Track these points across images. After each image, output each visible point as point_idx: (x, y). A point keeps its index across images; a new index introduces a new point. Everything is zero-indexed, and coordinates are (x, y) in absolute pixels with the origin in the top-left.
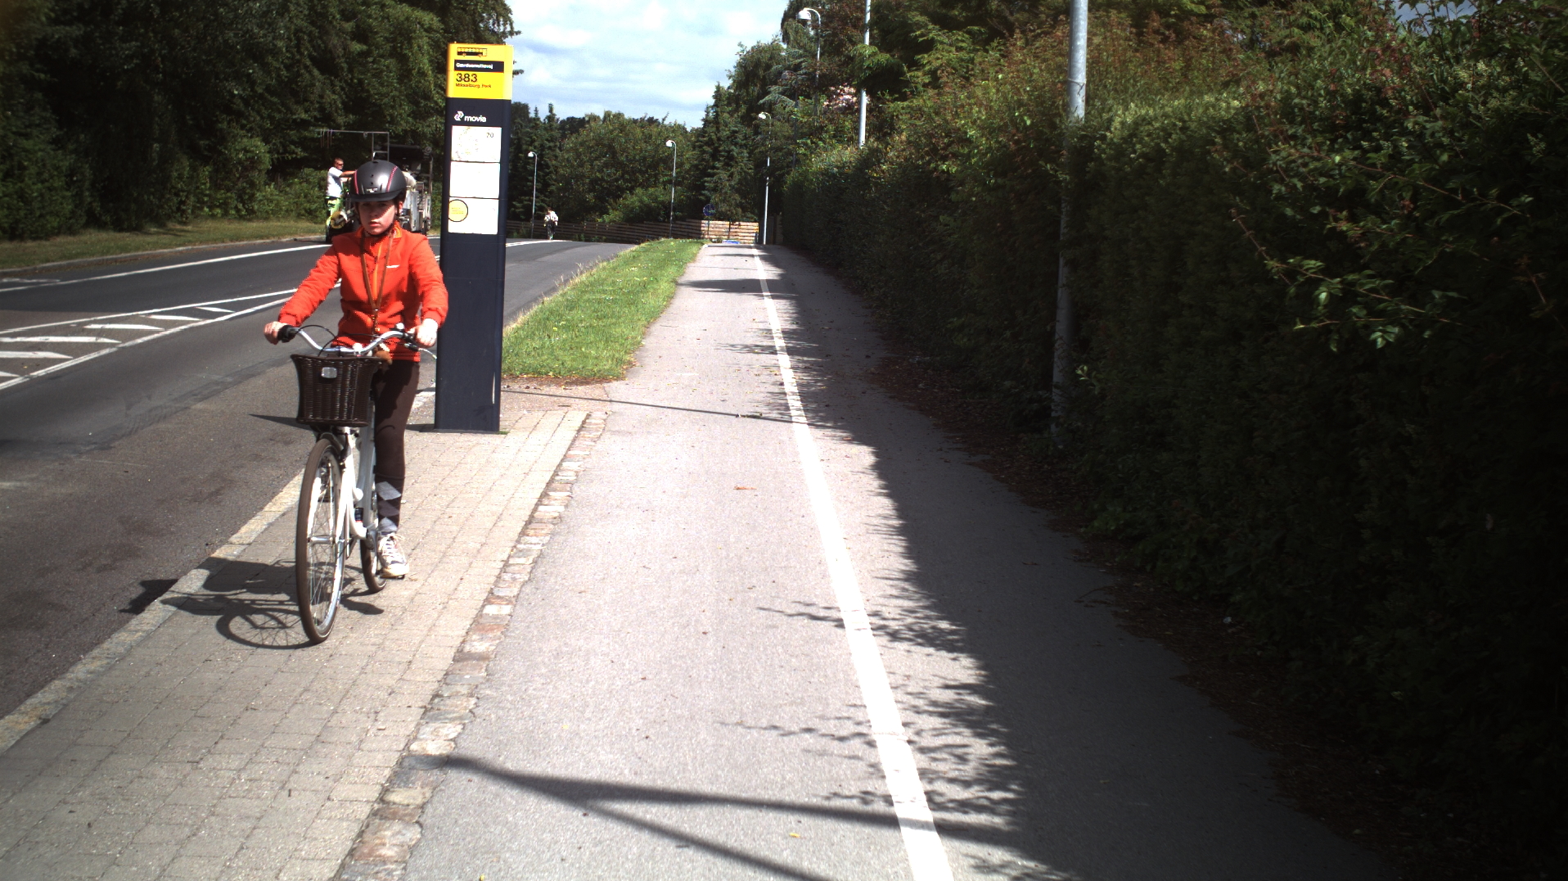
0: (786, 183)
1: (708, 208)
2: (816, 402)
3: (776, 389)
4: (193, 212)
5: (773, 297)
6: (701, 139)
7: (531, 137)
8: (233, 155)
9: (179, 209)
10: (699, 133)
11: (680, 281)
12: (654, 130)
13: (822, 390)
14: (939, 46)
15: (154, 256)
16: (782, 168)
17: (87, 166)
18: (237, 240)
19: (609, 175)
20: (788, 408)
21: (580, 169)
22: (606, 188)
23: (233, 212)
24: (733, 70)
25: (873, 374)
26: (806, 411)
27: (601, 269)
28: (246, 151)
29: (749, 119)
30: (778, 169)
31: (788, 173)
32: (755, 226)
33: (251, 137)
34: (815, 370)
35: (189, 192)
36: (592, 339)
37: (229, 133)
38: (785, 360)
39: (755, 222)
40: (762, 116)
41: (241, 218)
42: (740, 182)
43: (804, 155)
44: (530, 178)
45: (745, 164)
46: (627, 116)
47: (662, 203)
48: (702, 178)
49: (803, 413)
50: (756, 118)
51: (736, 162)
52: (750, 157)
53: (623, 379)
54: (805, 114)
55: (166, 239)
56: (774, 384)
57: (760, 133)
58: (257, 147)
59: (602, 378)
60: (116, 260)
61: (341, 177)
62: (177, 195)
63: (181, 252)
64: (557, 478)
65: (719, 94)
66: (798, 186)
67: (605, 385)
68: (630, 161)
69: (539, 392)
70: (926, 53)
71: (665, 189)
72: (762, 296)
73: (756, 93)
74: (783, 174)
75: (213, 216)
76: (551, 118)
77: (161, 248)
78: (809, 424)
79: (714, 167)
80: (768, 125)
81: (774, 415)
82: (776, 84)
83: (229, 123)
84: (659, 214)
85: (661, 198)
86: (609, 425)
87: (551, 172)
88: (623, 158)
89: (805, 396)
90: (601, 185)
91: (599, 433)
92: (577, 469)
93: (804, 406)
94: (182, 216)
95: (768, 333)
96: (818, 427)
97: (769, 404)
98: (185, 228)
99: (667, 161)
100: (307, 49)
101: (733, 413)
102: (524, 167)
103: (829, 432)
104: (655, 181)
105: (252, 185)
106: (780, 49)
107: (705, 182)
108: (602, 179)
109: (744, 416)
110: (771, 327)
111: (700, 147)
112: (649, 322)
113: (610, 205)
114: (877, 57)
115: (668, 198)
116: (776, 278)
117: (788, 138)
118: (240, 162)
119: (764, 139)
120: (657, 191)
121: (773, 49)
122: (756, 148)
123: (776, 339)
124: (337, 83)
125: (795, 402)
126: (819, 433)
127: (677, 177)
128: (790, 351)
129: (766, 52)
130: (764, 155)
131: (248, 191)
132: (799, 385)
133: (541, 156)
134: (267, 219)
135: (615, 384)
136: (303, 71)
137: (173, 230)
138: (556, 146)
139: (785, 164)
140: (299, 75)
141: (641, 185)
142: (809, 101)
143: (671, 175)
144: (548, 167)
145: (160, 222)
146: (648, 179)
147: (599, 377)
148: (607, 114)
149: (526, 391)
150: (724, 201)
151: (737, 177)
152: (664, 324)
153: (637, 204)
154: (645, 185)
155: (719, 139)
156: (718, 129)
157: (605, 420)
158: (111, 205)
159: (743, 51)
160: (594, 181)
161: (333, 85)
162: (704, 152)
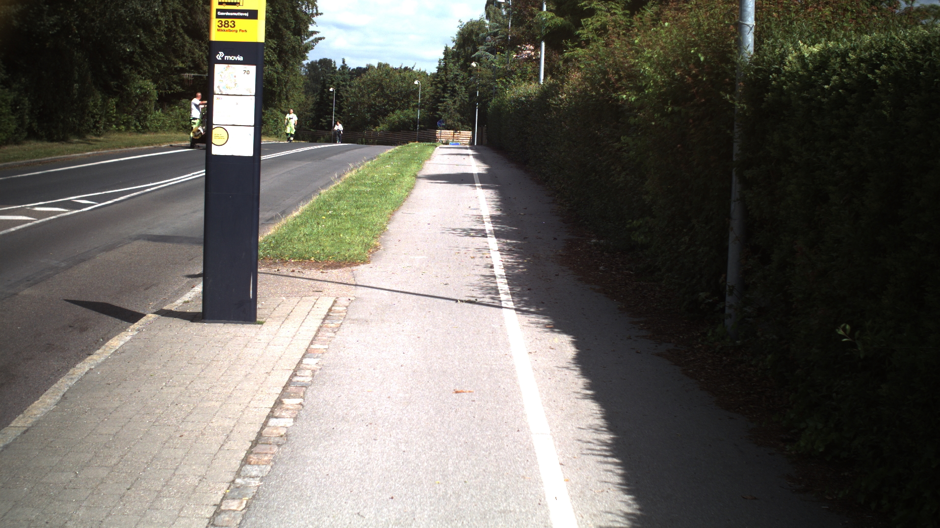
0: (489, 107)
1: (440, 122)
2: (520, 285)
3: (487, 272)
4: (104, 128)
5: (483, 187)
6: (436, 80)
7: (331, 79)
8: (133, 91)
9: (95, 126)
10: (434, 76)
11: (419, 175)
12: (407, 74)
13: (524, 272)
14: (599, 12)
15: (68, 159)
16: (486, 97)
17: (27, 99)
18: (130, 147)
19: (379, 102)
20: (497, 293)
21: (362, 99)
22: (378, 110)
23: (133, 128)
24: (455, 37)
25: (562, 255)
26: (512, 294)
27: (364, 168)
28: (141, 88)
29: (465, 67)
30: (483, 98)
31: (491, 101)
32: (470, 133)
33: (145, 79)
34: (516, 253)
35: (101, 115)
36: (349, 226)
37: (130, 77)
38: (493, 243)
39: (470, 130)
40: (474, 64)
41: (139, 131)
42: (460, 106)
43: (501, 89)
44: (331, 104)
45: (463, 95)
46: (391, 66)
47: (412, 119)
48: (437, 104)
49: (510, 297)
50: (470, 66)
51: (458, 94)
52: (466, 90)
53: (369, 262)
54: (501, 63)
55: (81, 146)
56: (486, 267)
57: (473, 76)
58: (148, 85)
59: (351, 262)
60: (40, 162)
61: (200, 104)
62: (93, 117)
63: (88, 156)
64: (295, 379)
65: (446, 52)
66: (498, 109)
67: (354, 268)
68: (393, 94)
69: (301, 275)
70: (590, 17)
71: (414, 110)
72: (475, 186)
73: (470, 51)
74: (488, 101)
75: (119, 131)
76: (344, 67)
77: (75, 153)
78: (516, 310)
79: (444, 97)
80: (477, 70)
81: (487, 300)
82: (482, 45)
83: (130, 70)
84: (410, 126)
85: (411, 116)
86: (350, 313)
87: (343, 101)
88: (388, 92)
89: (512, 279)
90: (374, 108)
91: (340, 322)
92: (314, 367)
93: (511, 289)
94: (97, 130)
95: (480, 219)
96: (523, 312)
97: (482, 288)
98: (98, 138)
99: (415, 93)
100: (181, 22)
101: (454, 297)
102: (327, 98)
103: (533, 318)
104: (408, 106)
105: (146, 110)
106: (485, 24)
107: (439, 106)
108: (375, 105)
109: (462, 301)
110: (482, 213)
111: (436, 84)
112: (394, 211)
113: (381, 120)
114: (555, 20)
115: (415, 116)
116: (484, 172)
117: (489, 78)
118: (137, 96)
119: (475, 80)
120: (409, 112)
121: (480, 24)
122: (470, 85)
123: (486, 224)
124: (203, 45)
125: (503, 285)
126: (525, 319)
127: (421, 103)
128: (498, 234)
129: (476, 25)
130: (475, 89)
131: (143, 114)
132: (506, 267)
133: (338, 91)
134: (156, 132)
135: (362, 267)
136: (178, 37)
137: (89, 140)
138: (347, 84)
139: (488, 95)
140: (175, 39)
141: (400, 109)
142: (504, 55)
143: (418, 102)
144: (342, 97)
145: (80, 134)
146: (403, 104)
147: (349, 262)
148: (380, 65)
149: (291, 274)
150: (450, 118)
151: (458, 103)
152: (405, 211)
153: (397, 119)
154: (402, 108)
155: (447, 79)
156: (446, 73)
157: (347, 307)
158: (45, 124)
159: (461, 25)
160: (371, 106)
161: (200, 46)
162: (438, 88)
